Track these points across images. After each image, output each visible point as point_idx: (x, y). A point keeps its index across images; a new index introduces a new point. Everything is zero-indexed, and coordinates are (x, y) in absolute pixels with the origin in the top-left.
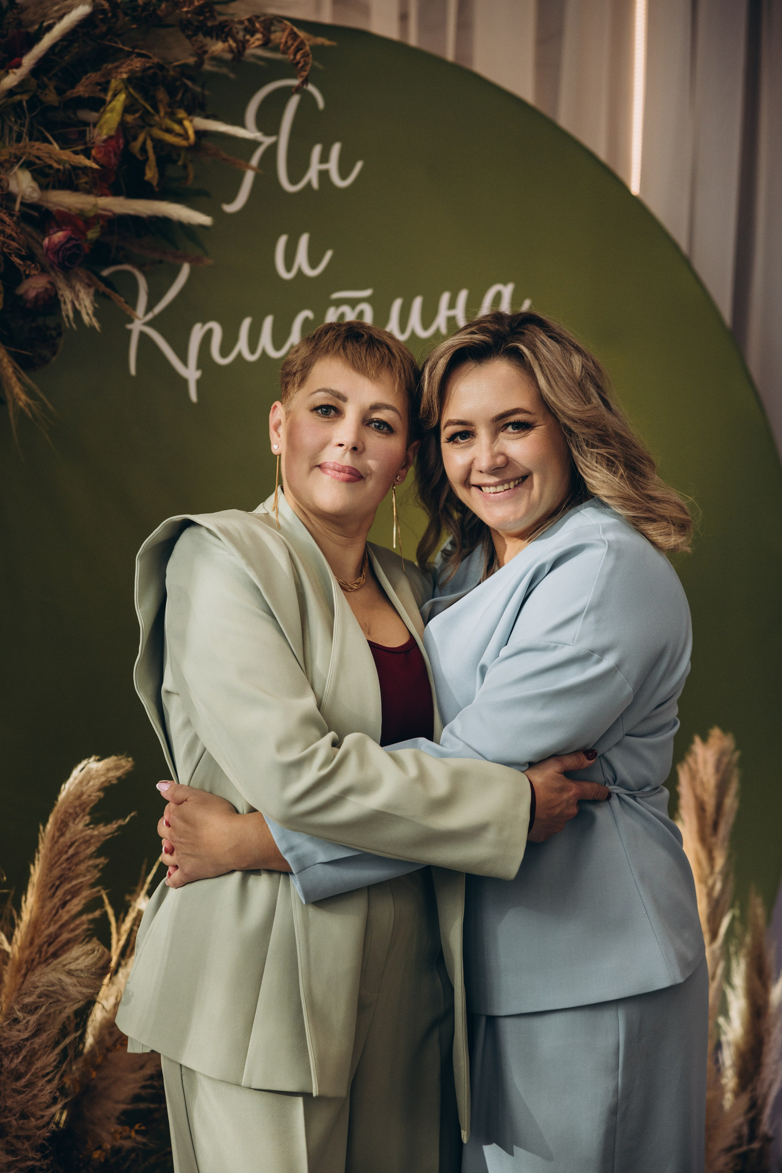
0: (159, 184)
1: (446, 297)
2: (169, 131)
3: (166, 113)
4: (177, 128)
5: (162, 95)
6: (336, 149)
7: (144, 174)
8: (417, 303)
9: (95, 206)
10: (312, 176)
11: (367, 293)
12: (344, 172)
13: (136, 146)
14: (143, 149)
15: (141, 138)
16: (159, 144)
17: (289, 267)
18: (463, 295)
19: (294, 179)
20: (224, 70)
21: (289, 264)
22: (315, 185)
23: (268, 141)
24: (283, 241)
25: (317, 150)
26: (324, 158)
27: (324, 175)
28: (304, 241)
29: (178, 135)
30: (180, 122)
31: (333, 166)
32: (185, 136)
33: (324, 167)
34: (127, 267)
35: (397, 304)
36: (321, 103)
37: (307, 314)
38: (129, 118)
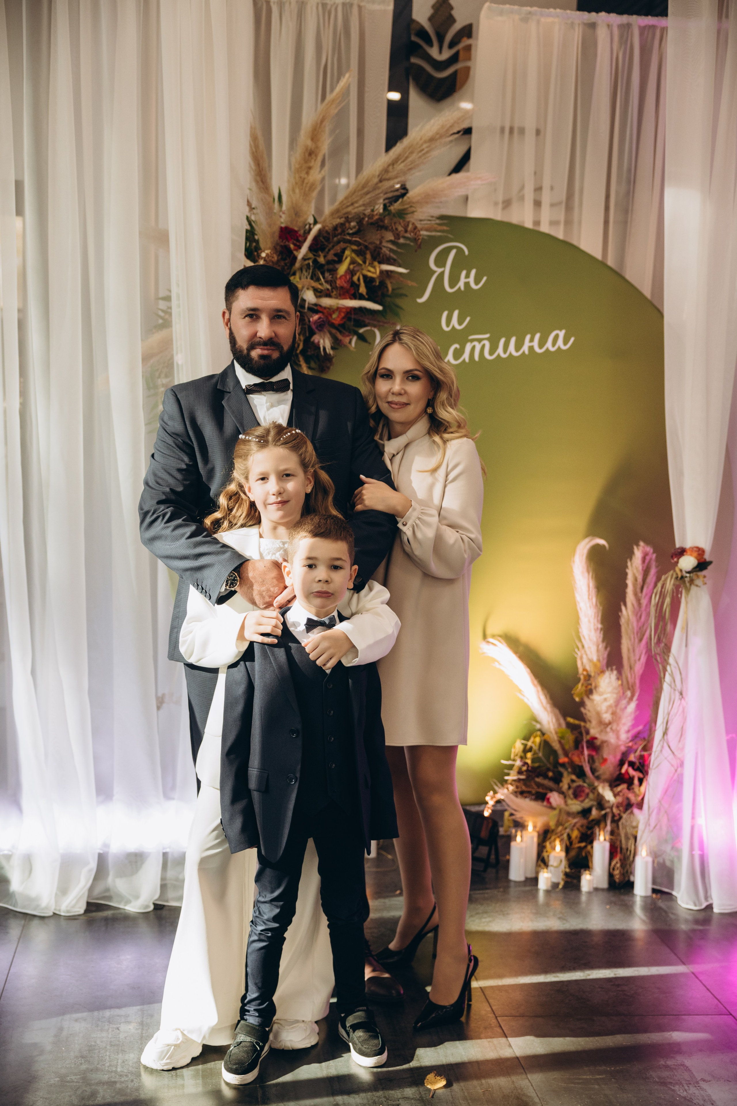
0: (367, 294)
1: (528, 337)
2: (369, 271)
3: (369, 264)
4: (372, 270)
5: (368, 256)
6: (473, 272)
7: (359, 289)
8: (513, 340)
9: (338, 304)
10: (461, 284)
11: (487, 336)
12: (477, 281)
13: (355, 278)
14: (359, 279)
15: (358, 274)
16: (365, 277)
17: (448, 325)
18: (537, 336)
19: (452, 286)
20: (408, 242)
21: (448, 324)
22: (462, 288)
23: (439, 270)
24: (445, 314)
25: (464, 273)
26: (467, 276)
27: (467, 284)
28: (456, 313)
29: (373, 273)
30: (374, 267)
31: (471, 280)
32: (375, 273)
33: (467, 280)
34: (368, 328)
35: (502, 341)
36: (467, 252)
37: (457, 346)
38: (352, 267)
